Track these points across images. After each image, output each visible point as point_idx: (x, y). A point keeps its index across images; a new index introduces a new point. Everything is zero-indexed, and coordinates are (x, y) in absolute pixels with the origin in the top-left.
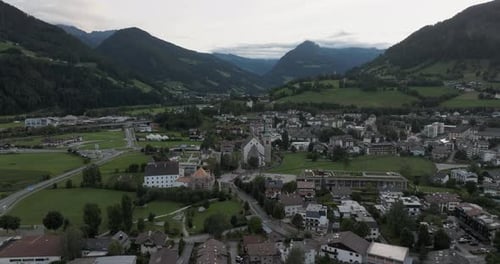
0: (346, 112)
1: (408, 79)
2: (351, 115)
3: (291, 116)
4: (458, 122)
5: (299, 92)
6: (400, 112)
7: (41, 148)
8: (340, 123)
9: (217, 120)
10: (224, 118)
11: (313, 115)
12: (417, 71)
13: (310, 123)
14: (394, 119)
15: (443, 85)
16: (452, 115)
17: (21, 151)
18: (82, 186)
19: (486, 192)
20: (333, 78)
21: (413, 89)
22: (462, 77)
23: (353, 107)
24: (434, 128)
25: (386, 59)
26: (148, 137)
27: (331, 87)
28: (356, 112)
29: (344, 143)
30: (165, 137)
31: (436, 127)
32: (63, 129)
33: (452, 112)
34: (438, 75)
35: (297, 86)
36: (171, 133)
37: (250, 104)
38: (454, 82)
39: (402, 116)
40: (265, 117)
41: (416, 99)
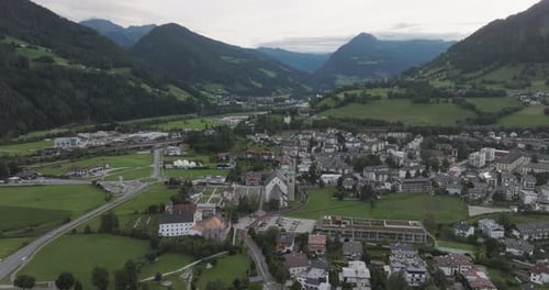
0: (390, 131)
1: (468, 87)
2: (395, 135)
3: (328, 137)
4: (513, 146)
5: (343, 104)
6: (451, 131)
7: (67, 178)
8: (381, 146)
9: (250, 140)
10: (256, 138)
11: (354, 135)
12: (479, 76)
13: (348, 145)
14: (441, 141)
15: (505, 95)
16: (508, 136)
17: (47, 181)
18: (100, 232)
19: (508, 250)
20: (383, 85)
21: (469, 101)
22: (529, 85)
23: (400, 124)
24: (481, 156)
25: (447, 59)
26: (175, 163)
27: (378, 98)
28: (402, 131)
29: (377, 176)
30: (193, 164)
31: (484, 155)
32: (91, 151)
33: (509, 131)
34: (502, 82)
35: (341, 96)
36: (199, 157)
37: (288, 120)
38: (520, 92)
39: (451, 138)
40: (301, 137)
41: (470, 114)
